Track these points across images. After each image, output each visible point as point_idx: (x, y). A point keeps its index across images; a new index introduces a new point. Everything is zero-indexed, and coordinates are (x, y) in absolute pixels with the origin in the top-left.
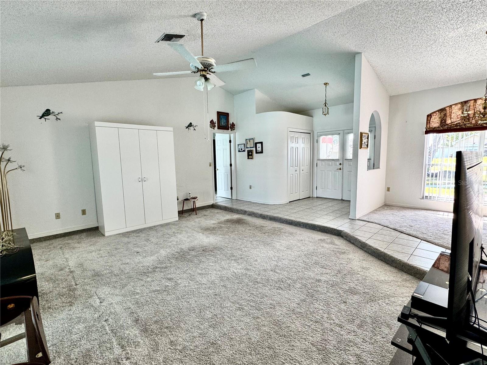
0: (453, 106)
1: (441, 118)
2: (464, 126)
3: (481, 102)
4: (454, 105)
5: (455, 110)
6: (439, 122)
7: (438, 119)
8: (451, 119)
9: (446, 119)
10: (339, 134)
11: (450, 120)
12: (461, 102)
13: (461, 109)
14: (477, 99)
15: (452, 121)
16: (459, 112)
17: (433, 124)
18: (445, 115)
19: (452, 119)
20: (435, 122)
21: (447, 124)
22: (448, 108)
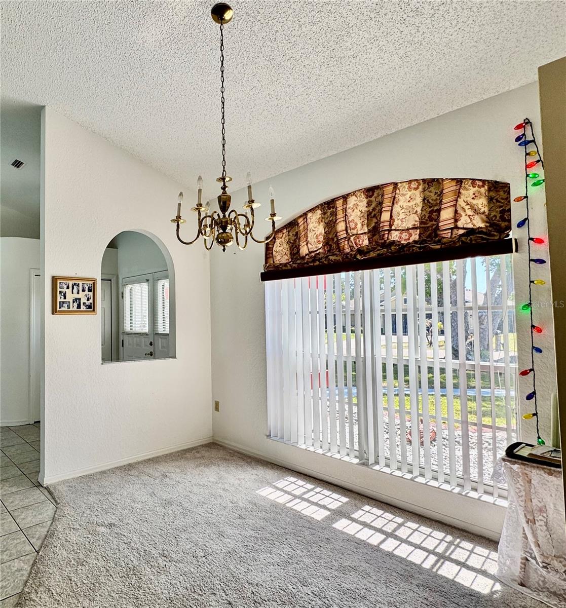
0: (310, 215)
1: (290, 242)
2: (326, 260)
3: (355, 201)
4: (310, 211)
5: (313, 223)
6: (288, 253)
7: (285, 246)
8: (307, 244)
9: (299, 246)
10: (148, 281)
11: (306, 246)
12: (321, 205)
13: (322, 221)
14: (348, 195)
15: (311, 250)
16: (318, 227)
17: (278, 258)
18: (297, 235)
19: (309, 245)
20: (281, 254)
21: (301, 256)
22: (301, 219)
